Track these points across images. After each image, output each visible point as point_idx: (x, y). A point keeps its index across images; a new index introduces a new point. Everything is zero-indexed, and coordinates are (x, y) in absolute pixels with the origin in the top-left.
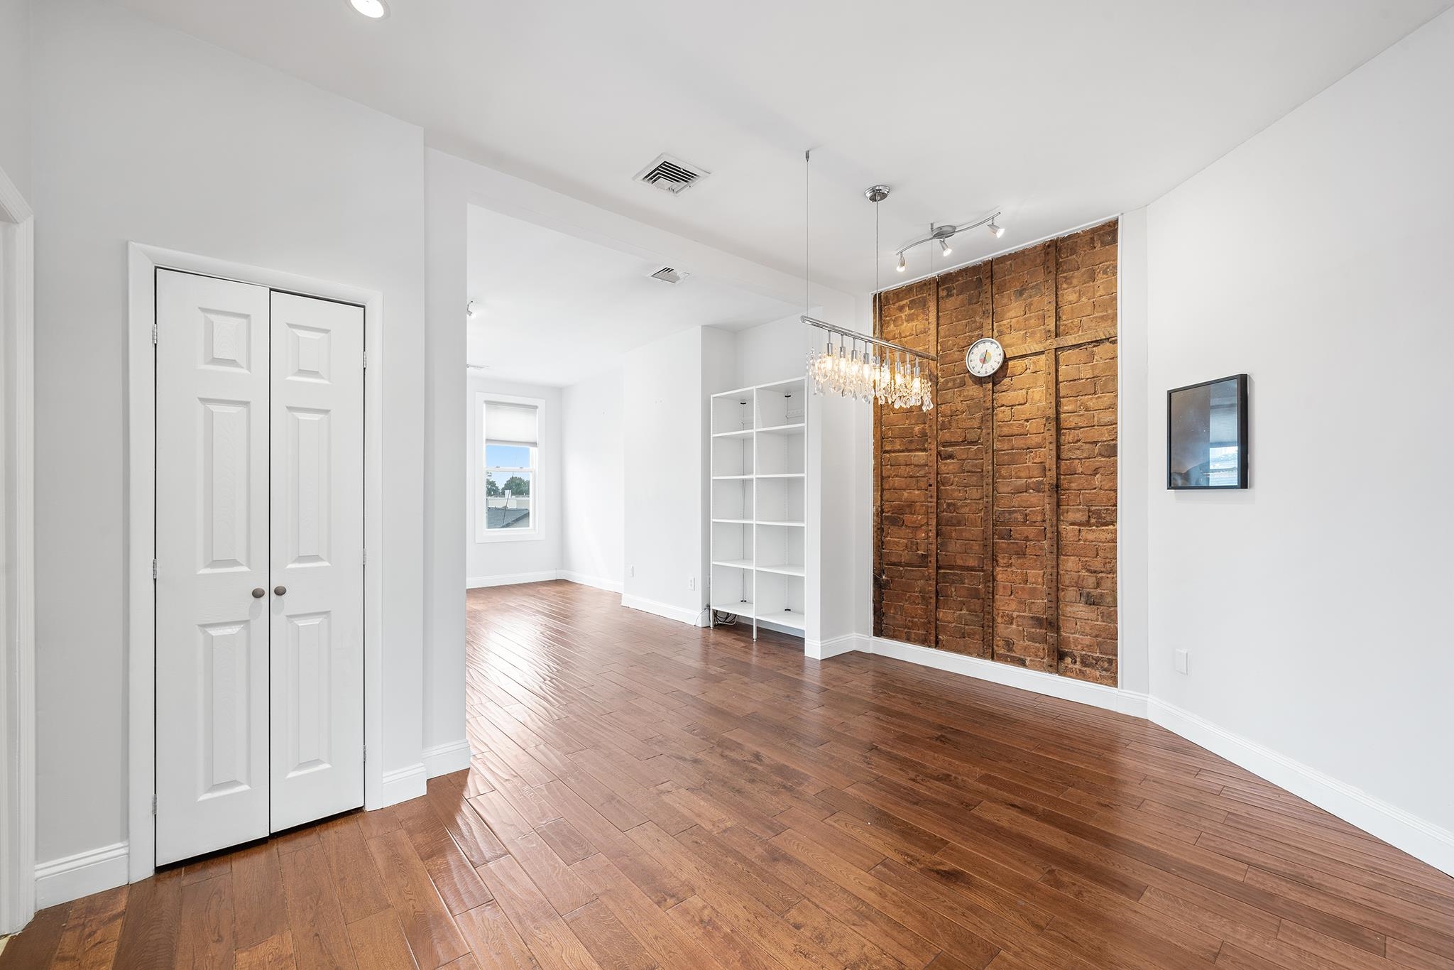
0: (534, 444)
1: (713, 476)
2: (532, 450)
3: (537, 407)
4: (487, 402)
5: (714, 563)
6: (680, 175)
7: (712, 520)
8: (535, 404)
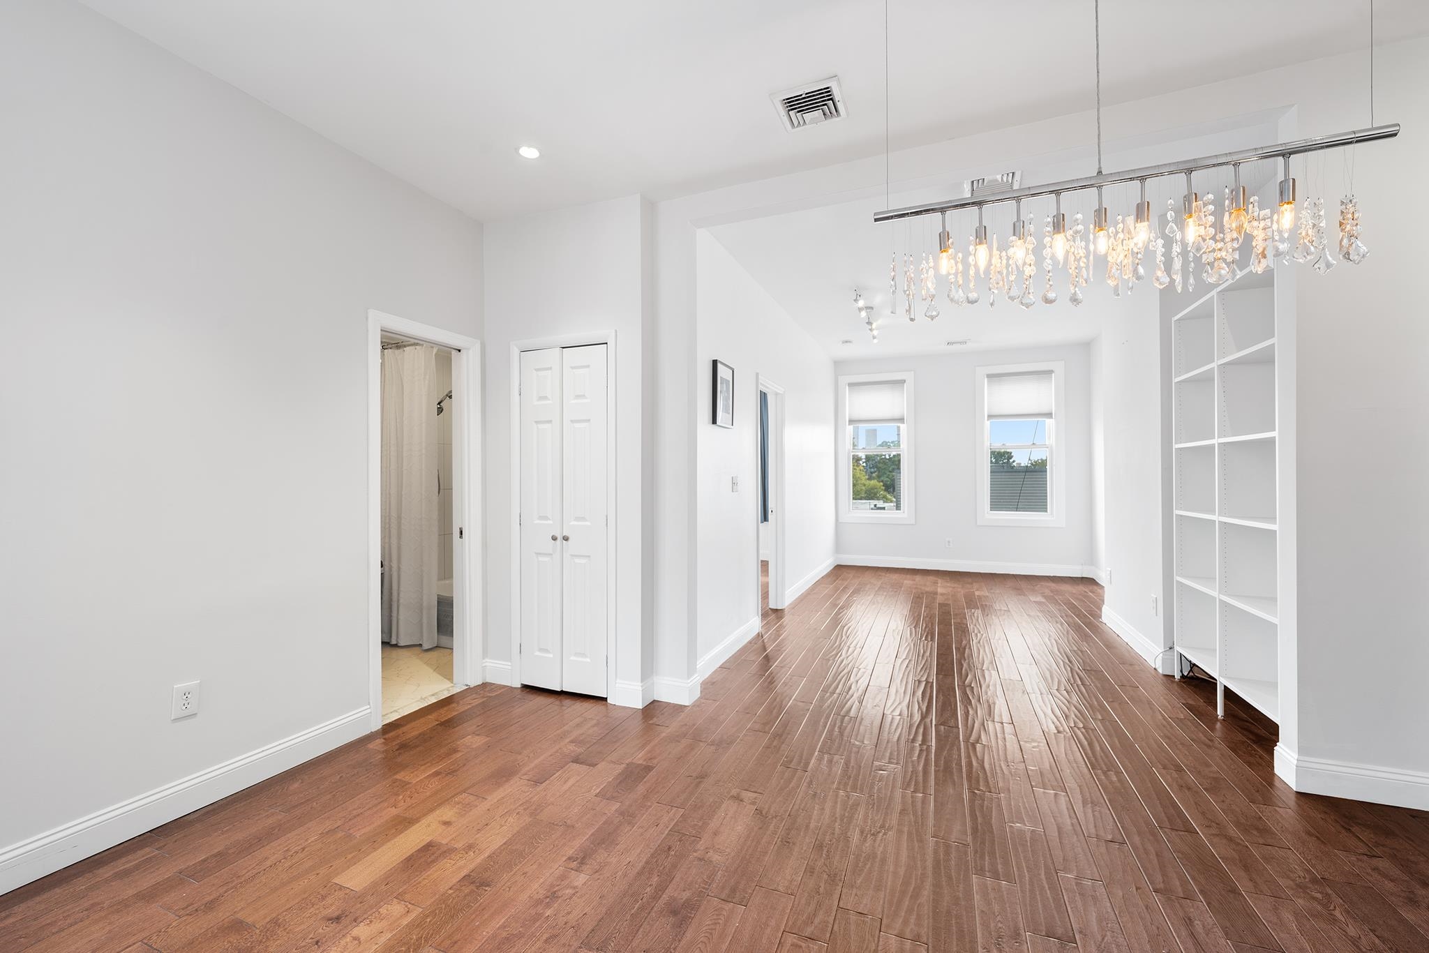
0: (1049, 415)
1: (1175, 443)
2: (1048, 421)
3: (1051, 372)
4: (989, 376)
5: (1179, 579)
6: (818, 99)
7: (1176, 512)
8: (1050, 369)
